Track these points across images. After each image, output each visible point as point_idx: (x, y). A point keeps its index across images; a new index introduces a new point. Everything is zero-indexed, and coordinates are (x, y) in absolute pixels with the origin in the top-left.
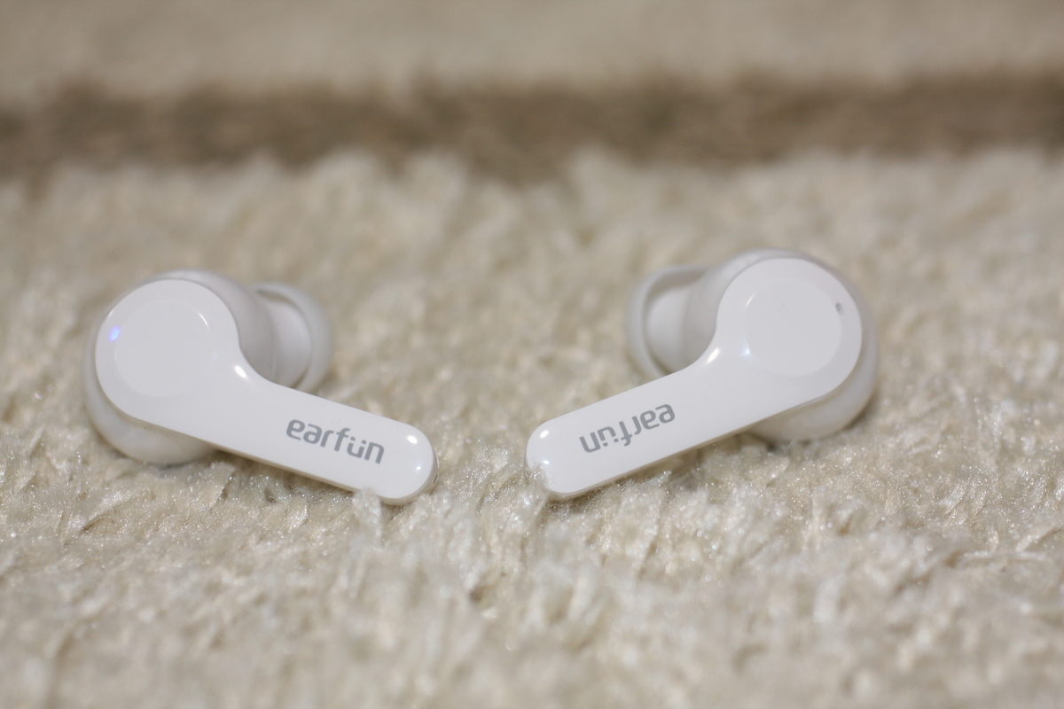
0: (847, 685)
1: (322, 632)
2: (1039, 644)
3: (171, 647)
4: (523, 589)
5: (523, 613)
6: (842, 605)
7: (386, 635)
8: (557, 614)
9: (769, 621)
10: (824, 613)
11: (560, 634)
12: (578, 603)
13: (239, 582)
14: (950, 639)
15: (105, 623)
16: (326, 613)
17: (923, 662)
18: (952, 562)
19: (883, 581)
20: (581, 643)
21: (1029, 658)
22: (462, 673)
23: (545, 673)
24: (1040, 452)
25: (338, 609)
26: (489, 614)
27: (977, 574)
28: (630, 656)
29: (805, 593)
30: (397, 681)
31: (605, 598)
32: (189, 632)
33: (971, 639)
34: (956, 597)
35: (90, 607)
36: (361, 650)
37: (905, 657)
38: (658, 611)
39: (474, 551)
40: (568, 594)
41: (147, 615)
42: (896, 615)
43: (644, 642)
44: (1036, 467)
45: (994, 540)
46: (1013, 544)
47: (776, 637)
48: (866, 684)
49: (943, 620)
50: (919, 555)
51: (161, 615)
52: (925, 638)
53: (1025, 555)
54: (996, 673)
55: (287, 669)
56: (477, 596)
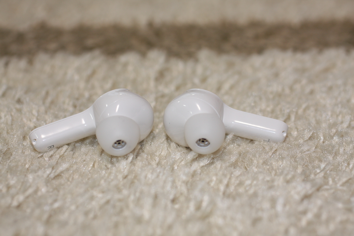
0: (287, 232)
1: (126, 213)
2: (344, 217)
3: (81, 219)
4: (188, 200)
5: (188, 207)
6: (285, 205)
7: (146, 215)
8: (198, 207)
9: (262, 210)
10: (279, 207)
11: (199, 214)
12: (204, 204)
13: (100, 195)
14: (318, 216)
15: (60, 210)
16: (127, 207)
17: (309, 223)
18: (318, 190)
19: (297, 197)
20: (205, 217)
21: (342, 222)
22: (170, 227)
23: (195, 228)
24: (345, 153)
25: (131, 205)
26: (177, 206)
27: (326, 194)
28: (220, 221)
29: (273, 201)
30: (150, 231)
31: (212, 203)
32: (86, 214)
33: (324, 216)
34: (319, 202)
35: (56, 205)
36: (139, 220)
37: (304, 222)
38: (229, 208)
39: (172, 187)
40: (201, 202)
41: (73, 208)
42: (301, 208)
43: (224, 217)
44: (344, 158)
45: (331, 182)
46: (336, 184)
47: (265, 215)
48: (292, 231)
49: (315, 210)
50: (308, 188)
51: (77, 207)
52: (310, 216)
53: (341, 188)
54: (332, 227)
55: (116, 225)
56: (174, 201)
